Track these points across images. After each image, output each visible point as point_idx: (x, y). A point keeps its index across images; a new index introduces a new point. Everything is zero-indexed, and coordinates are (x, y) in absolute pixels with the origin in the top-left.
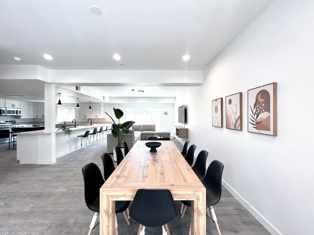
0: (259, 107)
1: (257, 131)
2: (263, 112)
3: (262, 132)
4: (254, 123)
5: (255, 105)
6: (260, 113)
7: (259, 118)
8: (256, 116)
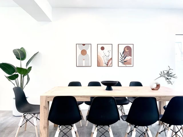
0: (126, 53)
1: (125, 65)
2: (128, 56)
3: (127, 65)
4: (123, 62)
5: (123, 53)
6: (126, 56)
7: (125, 59)
8: (124, 58)
